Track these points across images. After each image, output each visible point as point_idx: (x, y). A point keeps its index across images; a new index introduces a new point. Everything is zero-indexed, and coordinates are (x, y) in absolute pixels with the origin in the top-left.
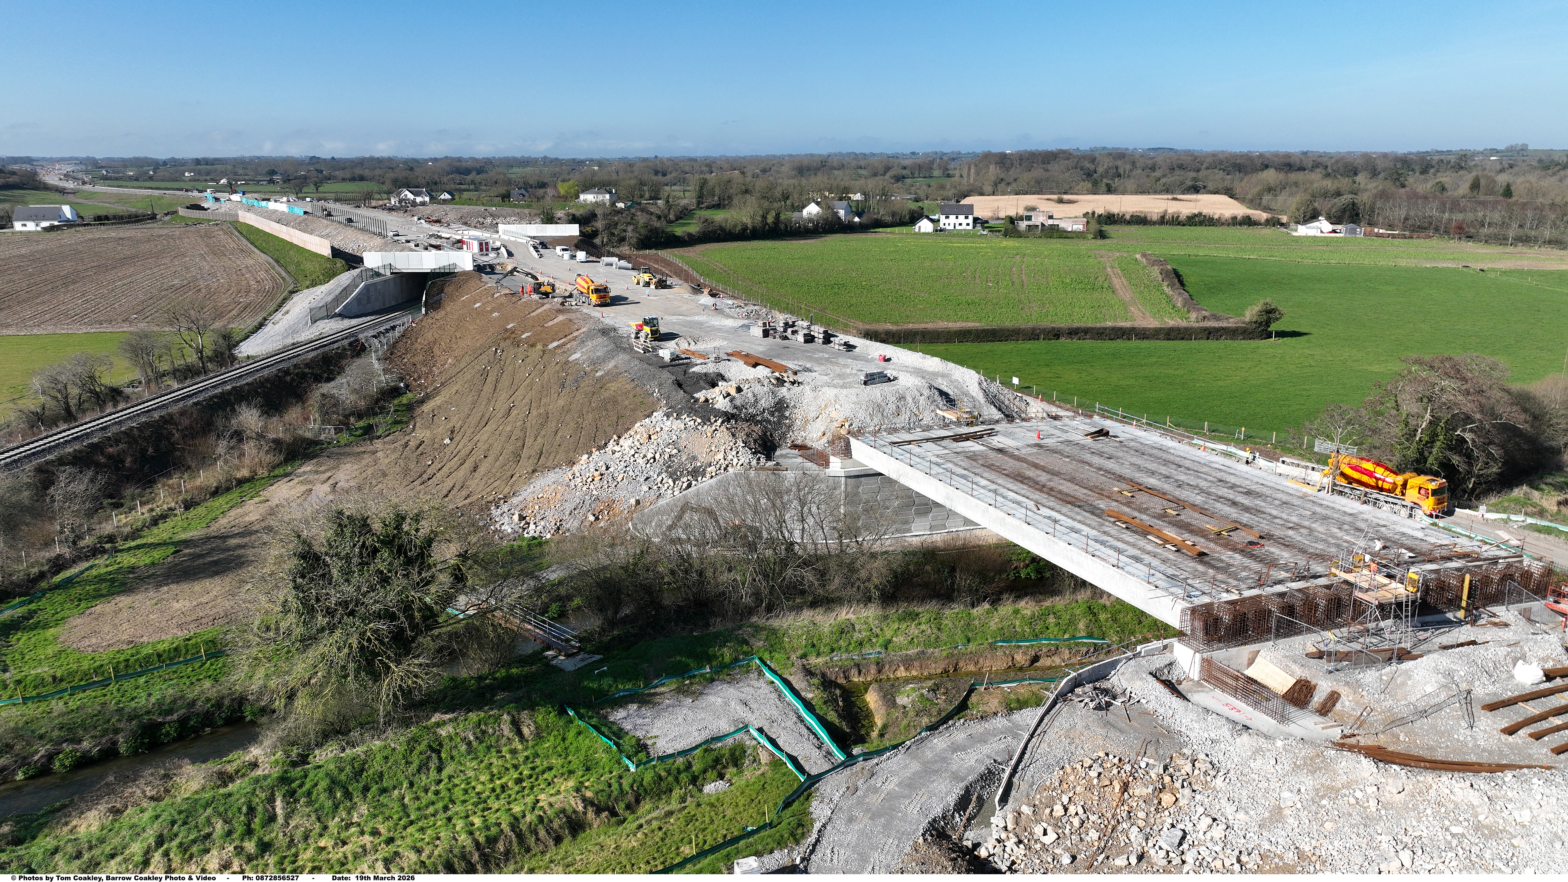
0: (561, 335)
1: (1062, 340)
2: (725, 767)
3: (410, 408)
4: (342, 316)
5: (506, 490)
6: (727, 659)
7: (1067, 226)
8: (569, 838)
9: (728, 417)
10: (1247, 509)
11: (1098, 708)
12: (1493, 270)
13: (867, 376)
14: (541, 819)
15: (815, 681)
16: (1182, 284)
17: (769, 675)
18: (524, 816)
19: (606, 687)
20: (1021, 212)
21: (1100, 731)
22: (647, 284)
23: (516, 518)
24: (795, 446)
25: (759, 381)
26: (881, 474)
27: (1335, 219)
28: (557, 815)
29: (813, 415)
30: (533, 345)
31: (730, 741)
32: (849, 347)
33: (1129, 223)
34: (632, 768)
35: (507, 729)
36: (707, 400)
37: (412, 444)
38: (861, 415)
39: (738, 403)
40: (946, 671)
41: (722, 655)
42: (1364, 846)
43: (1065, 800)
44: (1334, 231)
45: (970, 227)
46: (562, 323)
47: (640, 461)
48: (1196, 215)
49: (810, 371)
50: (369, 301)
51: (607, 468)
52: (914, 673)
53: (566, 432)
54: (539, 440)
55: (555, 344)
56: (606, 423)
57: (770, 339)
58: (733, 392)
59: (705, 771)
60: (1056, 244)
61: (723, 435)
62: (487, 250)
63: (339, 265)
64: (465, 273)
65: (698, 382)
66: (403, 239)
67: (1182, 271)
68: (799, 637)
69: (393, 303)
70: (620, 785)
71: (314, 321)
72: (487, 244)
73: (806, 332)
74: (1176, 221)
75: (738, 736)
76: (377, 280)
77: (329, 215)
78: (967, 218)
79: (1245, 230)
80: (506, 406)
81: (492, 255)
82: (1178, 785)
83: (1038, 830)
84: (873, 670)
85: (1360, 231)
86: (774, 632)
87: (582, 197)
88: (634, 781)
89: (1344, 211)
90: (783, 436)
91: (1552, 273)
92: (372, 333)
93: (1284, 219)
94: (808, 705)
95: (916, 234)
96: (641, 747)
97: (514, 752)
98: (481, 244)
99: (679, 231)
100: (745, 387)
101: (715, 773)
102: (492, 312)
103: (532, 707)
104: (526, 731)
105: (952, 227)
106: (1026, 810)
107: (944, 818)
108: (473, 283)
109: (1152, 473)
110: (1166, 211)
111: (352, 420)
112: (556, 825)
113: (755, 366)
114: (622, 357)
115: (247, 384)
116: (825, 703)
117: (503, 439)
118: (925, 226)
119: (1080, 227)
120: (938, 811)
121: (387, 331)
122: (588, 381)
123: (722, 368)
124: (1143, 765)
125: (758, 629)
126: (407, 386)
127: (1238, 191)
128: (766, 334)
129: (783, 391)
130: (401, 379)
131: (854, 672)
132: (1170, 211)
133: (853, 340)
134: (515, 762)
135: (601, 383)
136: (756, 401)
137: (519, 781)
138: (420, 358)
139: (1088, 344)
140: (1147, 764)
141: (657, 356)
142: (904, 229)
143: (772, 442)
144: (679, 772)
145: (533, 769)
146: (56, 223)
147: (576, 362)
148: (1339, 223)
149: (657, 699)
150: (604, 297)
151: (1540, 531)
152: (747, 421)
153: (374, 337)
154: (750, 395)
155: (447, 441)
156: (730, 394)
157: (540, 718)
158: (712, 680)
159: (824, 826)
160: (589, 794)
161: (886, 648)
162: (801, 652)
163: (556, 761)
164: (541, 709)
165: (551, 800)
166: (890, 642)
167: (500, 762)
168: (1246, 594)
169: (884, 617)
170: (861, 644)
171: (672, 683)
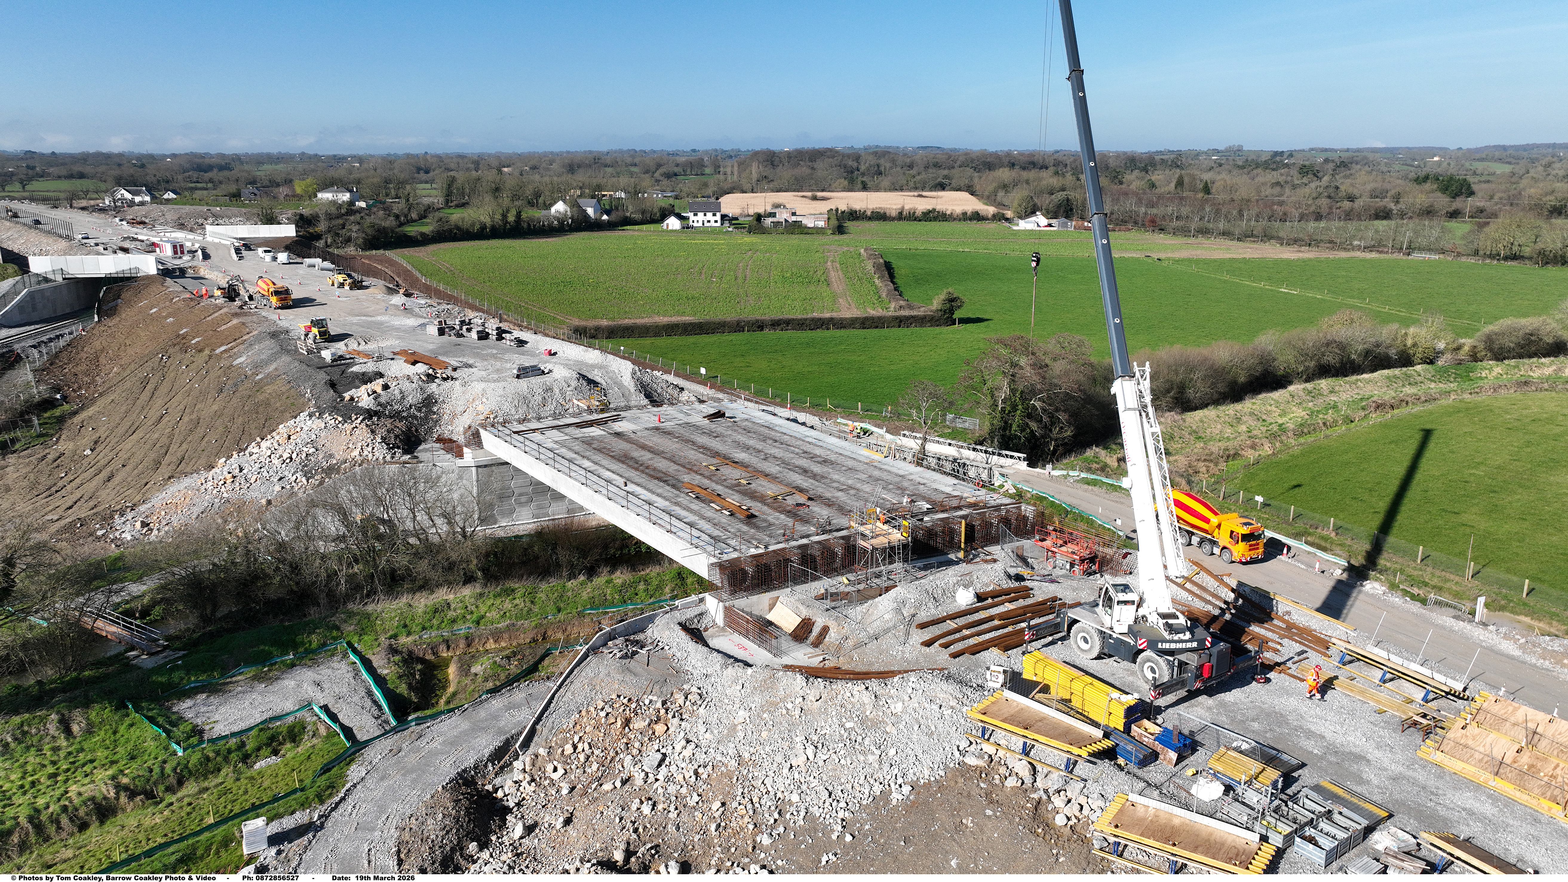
0: (230, 339)
1: (766, 331)
2: (281, 744)
3: (61, 420)
5: (138, 498)
6: (314, 645)
7: (809, 223)
8: (97, 824)
9: (369, 414)
10: (814, 476)
11: (625, 657)
12: (1169, 259)
13: (519, 369)
14: (65, 809)
15: (397, 658)
16: (892, 277)
17: (353, 657)
18: (47, 807)
19: (176, 680)
20: (769, 209)
21: (620, 677)
22: (342, 285)
23: (138, 525)
24: (439, 440)
25: (409, 377)
26: (507, 463)
27: (1053, 214)
28: (84, 803)
29: (461, 409)
30: (200, 351)
31: (290, 719)
32: (521, 343)
33: (870, 219)
34: (180, 753)
35: (53, 728)
36: (352, 399)
37: (50, 457)
38: (506, 407)
39: (383, 400)
40: (534, 640)
41: (310, 642)
42: (785, 747)
43: (576, 739)
44: (1050, 225)
45: (719, 224)
46: (235, 327)
47: (276, 462)
48: (930, 212)
49: (471, 366)
50: (34, 309)
51: (241, 470)
52: (503, 644)
53: (212, 438)
54: (184, 446)
55: (223, 348)
56: (253, 426)
57: (445, 338)
58: (379, 390)
59: (259, 749)
60: (795, 240)
61: (362, 433)
62: (182, 252)
63: (10, 271)
64: (148, 278)
65: (353, 381)
66: (92, 242)
67: (895, 263)
68: (391, 619)
69: (68, 311)
70: (163, 769)
72: (182, 246)
73: (480, 329)
74: (911, 217)
75: (298, 714)
76: (44, 286)
77: (15, 216)
78: (714, 215)
79: (975, 225)
80: (159, 414)
81: (186, 258)
82: (670, 716)
83: (550, 768)
84: (462, 644)
85: (1072, 224)
86: (368, 616)
87: (320, 195)
88: (179, 764)
89: (1059, 206)
90: (430, 431)
91: (1215, 261)
92: (31, 342)
93: (1009, 214)
94: (380, 681)
95: (663, 231)
96: (197, 731)
97: (56, 750)
98: (175, 247)
99: (412, 230)
100: (392, 385)
101: (269, 750)
102: (166, 318)
103: (86, 704)
104: (75, 728)
105: (700, 224)
106: (542, 751)
107: (476, 767)
108: (154, 288)
109: (747, 448)
110: (903, 208)
112: (82, 812)
113: (414, 363)
114: (286, 359)
116: (400, 677)
117: (147, 446)
118: (673, 223)
119: (821, 224)
120: (470, 762)
121: (51, 340)
122: (247, 384)
123: (382, 367)
124: (647, 702)
125: (351, 614)
126: (65, 398)
127: (977, 188)
128: (441, 332)
129: (433, 387)
130: (58, 389)
131: (443, 647)
132: (907, 207)
133: (524, 335)
134: (55, 758)
135: (259, 386)
136: (403, 398)
137: (53, 776)
138: (83, 368)
139: (790, 333)
140: (651, 701)
141: (320, 357)
142: (652, 227)
143: (417, 437)
144: (229, 751)
145: (74, 763)
147: (240, 367)
148: (1055, 217)
149: (230, 687)
150: (285, 299)
151: (1088, 484)
152: (391, 417)
153: (34, 347)
154: (397, 392)
155: (88, 452)
156: (375, 392)
157: (93, 715)
158: (293, 665)
159: (355, 786)
160: (125, 780)
161: (478, 623)
162: (391, 633)
163: (101, 754)
164: (97, 706)
165: (82, 790)
166: (483, 617)
167: (38, 760)
168: (772, 548)
169: (481, 595)
170: (454, 621)
171: (251, 672)
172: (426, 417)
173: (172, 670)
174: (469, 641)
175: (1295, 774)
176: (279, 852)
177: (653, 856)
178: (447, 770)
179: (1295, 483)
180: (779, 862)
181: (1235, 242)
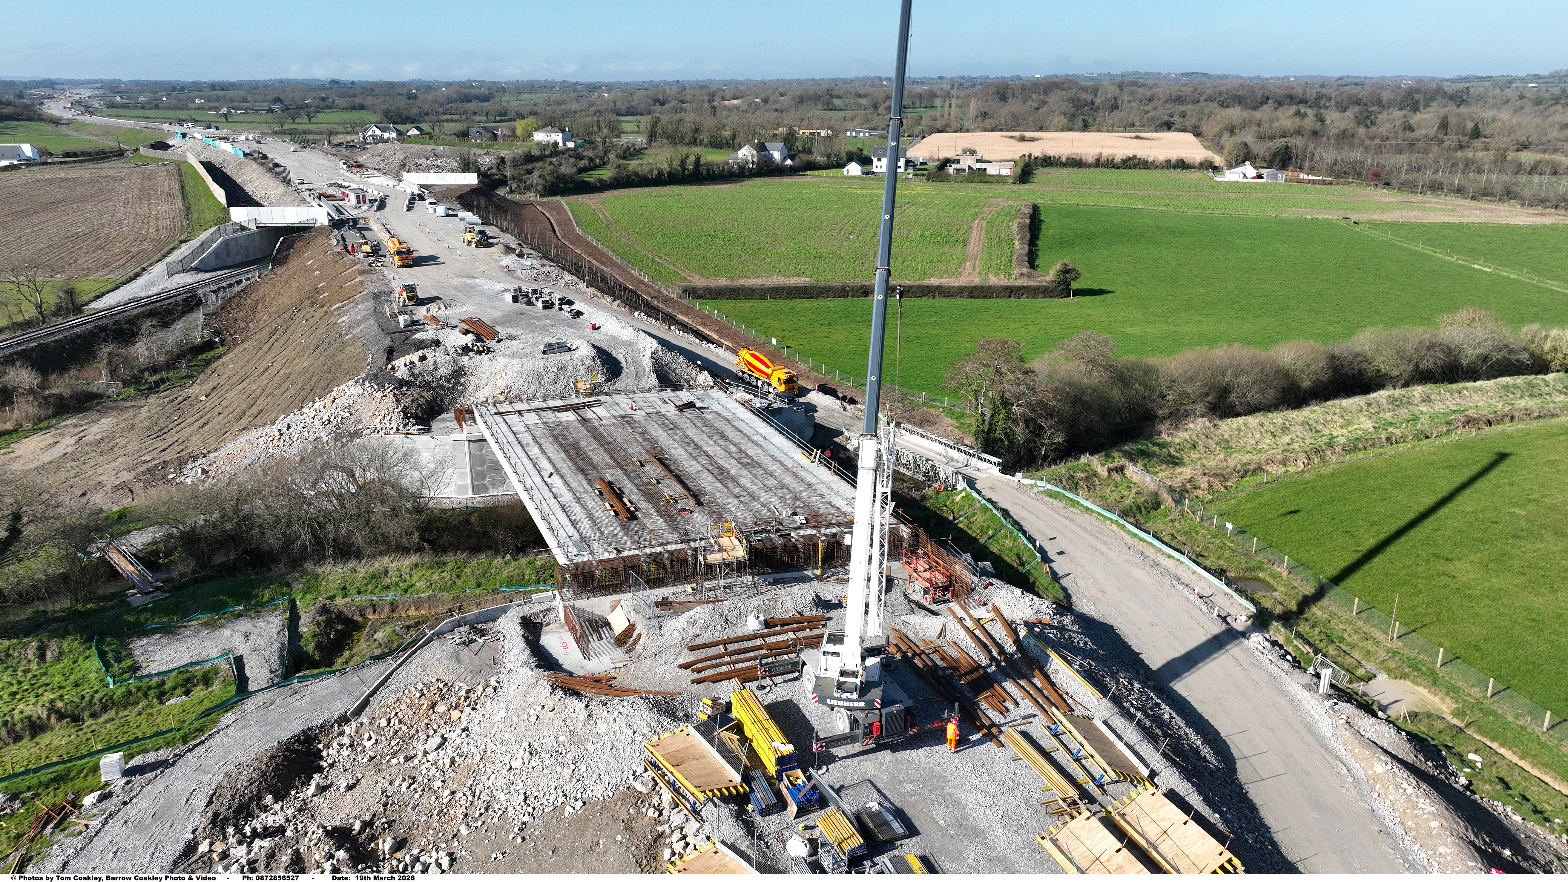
0: (346, 297)
2: (195, 685)
3: (208, 363)
4: (197, 270)
5: (213, 446)
6: (265, 599)
7: (992, 170)
8: (29, 737)
9: (401, 383)
11: (462, 644)
13: (546, 346)
14: (5, 723)
15: (324, 618)
16: (1033, 239)
19: (142, 621)
20: (955, 155)
23: (201, 472)
24: (459, 410)
25: (445, 350)
27: (1264, 164)
28: (22, 720)
29: (485, 382)
30: (322, 306)
31: (207, 665)
32: (575, 315)
33: (1064, 165)
34: (111, 686)
35: (31, 653)
36: (394, 367)
37: (179, 400)
38: (520, 383)
41: (263, 596)
44: (1260, 176)
46: (356, 285)
47: (316, 423)
48: (1130, 158)
49: (514, 338)
50: (228, 254)
51: (288, 429)
53: (292, 392)
54: (269, 399)
55: (337, 306)
56: (319, 386)
57: (514, 305)
59: (175, 688)
60: (977, 189)
61: (389, 402)
62: (364, 202)
64: (321, 229)
65: (408, 349)
67: (1046, 221)
68: (334, 581)
69: (259, 256)
70: (93, 697)
71: (170, 275)
72: (364, 196)
73: (547, 298)
74: (1110, 164)
75: (216, 661)
76: (240, 234)
77: (265, 157)
79: (1177, 175)
80: (267, 365)
81: (364, 208)
84: (387, 609)
85: (1282, 176)
86: (316, 577)
88: (106, 695)
89: (1275, 155)
90: (454, 401)
92: (213, 287)
93: (1219, 162)
94: (294, 638)
95: (842, 177)
96: (135, 668)
97: (25, 672)
98: (358, 197)
100: (430, 356)
101: (183, 689)
102: (315, 270)
104: (49, 655)
106: (367, 721)
107: (323, 726)
108: (321, 240)
109: (689, 444)
110: (1101, 153)
111: (146, 374)
112: (18, 728)
113: (466, 333)
114: (373, 321)
115: (56, 341)
116: (315, 636)
117: (244, 397)
118: (854, 169)
119: (1005, 172)
120: (318, 722)
121: (230, 286)
122: (337, 343)
124: (457, 689)
125: (304, 574)
126: (221, 341)
127: (1204, 129)
128: (515, 299)
129: (466, 360)
130: (218, 333)
131: (369, 610)
132: (1105, 154)
134: (22, 679)
135: (343, 347)
136: (435, 369)
137: (13, 694)
138: (243, 314)
141: (397, 322)
142: (832, 172)
143: (439, 407)
144: (150, 688)
145: (32, 685)
146: (15, 162)
147: (340, 325)
148: (1267, 167)
149: (181, 631)
150: (406, 259)
152: (420, 387)
153: (214, 292)
154: (431, 364)
155: (203, 398)
156: (412, 363)
157: (65, 644)
158: (239, 616)
159: (218, 731)
160: (60, 704)
161: (406, 591)
162: (331, 594)
163: (58, 679)
164: (70, 638)
165: (25, 709)
166: (412, 586)
167: (9, 679)
168: (625, 554)
169: (416, 565)
170: (387, 588)
171: (205, 618)
172: (453, 388)
173: (141, 611)
174: (393, 607)
175: (898, 843)
176: (127, 783)
177: (384, 829)
178: (296, 727)
179: (1293, 509)
180: (463, 853)
181: (1468, 202)
